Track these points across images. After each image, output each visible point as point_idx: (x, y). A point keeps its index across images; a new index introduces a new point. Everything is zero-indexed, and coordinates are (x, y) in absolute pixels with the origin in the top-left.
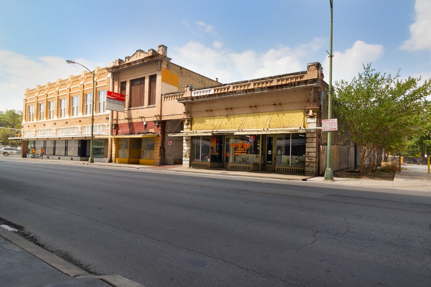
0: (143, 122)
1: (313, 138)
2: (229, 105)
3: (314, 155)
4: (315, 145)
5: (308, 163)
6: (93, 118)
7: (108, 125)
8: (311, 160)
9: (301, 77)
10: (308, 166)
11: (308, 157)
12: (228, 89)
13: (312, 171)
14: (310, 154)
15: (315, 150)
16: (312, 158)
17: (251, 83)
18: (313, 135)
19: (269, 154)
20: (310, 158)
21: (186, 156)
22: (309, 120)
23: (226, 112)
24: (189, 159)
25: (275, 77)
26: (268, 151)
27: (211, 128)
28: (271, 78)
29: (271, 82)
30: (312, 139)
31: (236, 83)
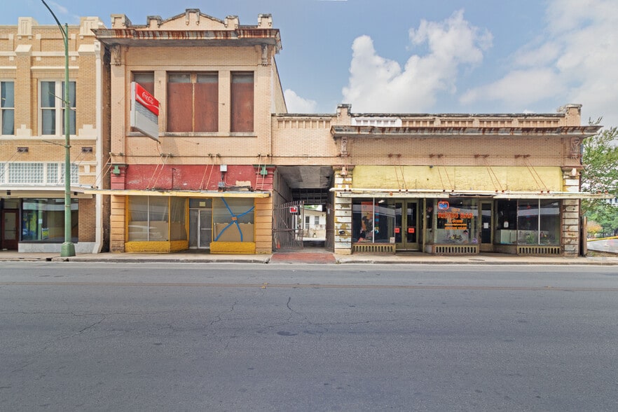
0: (217, 166)
1: (575, 206)
2: (436, 151)
3: (576, 228)
4: (577, 215)
5: (569, 240)
6: (68, 143)
7: (92, 167)
8: (572, 235)
9: (556, 122)
10: (569, 243)
11: (569, 231)
12: (432, 122)
13: (574, 251)
14: (571, 227)
15: (577, 222)
16: (573, 233)
17: (475, 118)
18: (575, 202)
19: (485, 227)
20: (571, 233)
21: (342, 234)
22: (569, 182)
23: (428, 161)
24: (349, 239)
25: (516, 116)
26: (483, 224)
27: (396, 185)
28: (510, 115)
29: (510, 122)
30: (573, 207)
31: (448, 115)
